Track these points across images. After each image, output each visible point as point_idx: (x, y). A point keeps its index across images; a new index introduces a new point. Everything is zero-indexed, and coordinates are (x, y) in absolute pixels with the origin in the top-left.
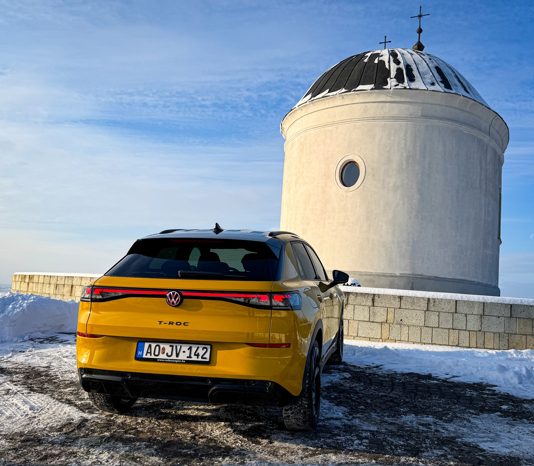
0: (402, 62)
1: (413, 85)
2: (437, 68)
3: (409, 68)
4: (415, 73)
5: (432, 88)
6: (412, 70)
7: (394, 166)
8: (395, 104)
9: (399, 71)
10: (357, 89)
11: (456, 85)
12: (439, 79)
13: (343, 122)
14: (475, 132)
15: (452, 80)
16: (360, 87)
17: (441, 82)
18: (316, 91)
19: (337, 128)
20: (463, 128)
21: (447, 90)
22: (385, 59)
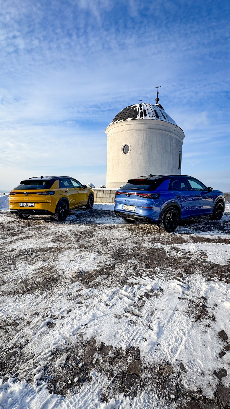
0: (143, 109)
1: (146, 118)
2: (155, 111)
3: (145, 111)
4: (147, 113)
5: (152, 118)
6: (146, 112)
7: (140, 146)
8: (140, 125)
9: (141, 112)
10: (127, 119)
11: (161, 117)
12: (155, 115)
13: (123, 131)
14: (168, 133)
15: (160, 115)
16: (128, 119)
17: (156, 116)
18: (115, 120)
19: (121, 133)
20: (163, 132)
21: (157, 119)
22: (137, 108)
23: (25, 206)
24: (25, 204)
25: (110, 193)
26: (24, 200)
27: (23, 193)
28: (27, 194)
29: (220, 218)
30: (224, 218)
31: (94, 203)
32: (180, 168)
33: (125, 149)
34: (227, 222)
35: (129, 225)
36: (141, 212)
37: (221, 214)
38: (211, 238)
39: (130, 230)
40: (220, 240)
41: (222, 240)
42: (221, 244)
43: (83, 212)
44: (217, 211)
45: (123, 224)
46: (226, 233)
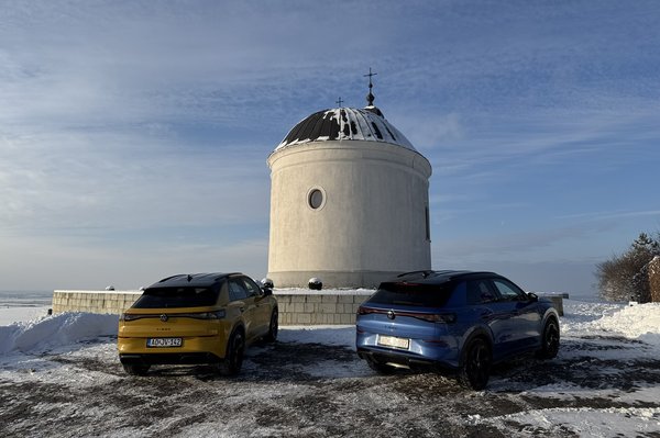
0: (349, 119)
1: (356, 137)
2: (373, 123)
3: (353, 124)
4: (358, 127)
5: (368, 139)
6: (355, 126)
8: (344, 150)
9: (346, 126)
10: (317, 140)
11: (386, 135)
12: (374, 131)
13: (309, 162)
14: (401, 167)
15: (383, 131)
16: (320, 138)
17: (375, 133)
18: (290, 139)
20: (392, 165)
21: (379, 140)
22: (337, 117)
23: (159, 345)
24: (159, 340)
26: (158, 331)
27: (157, 316)
28: (168, 317)
29: (555, 356)
30: (563, 354)
32: (428, 236)
33: (314, 199)
34: (572, 362)
35: (388, 378)
36: (420, 350)
37: (556, 344)
38: (562, 398)
39: (399, 390)
40: (580, 403)
41: (583, 400)
42: (585, 409)
44: (549, 340)
46: (583, 386)
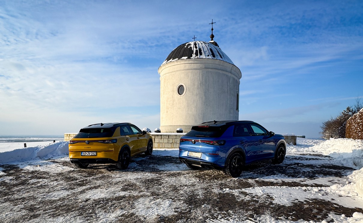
0: (198, 47)
1: (201, 57)
2: (211, 50)
3: (200, 50)
4: (202, 52)
5: (208, 57)
6: (201, 50)
7: (196, 86)
8: (195, 64)
9: (197, 51)
10: (182, 59)
11: (217, 55)
12: (211, 54)
13: (178, 71)
14: (224, 72)
15: (216, 53)
16: (183, 58)
17: (211, 55)
18: (168, 59)
19: (176, 73)
20: (220, 71)
21: (213, 58)
22: (192, 46)
23: (86, 155)
24: (86, 152)
25: (168, 138)
26: (85, 148)
27: (84, 141)
29: (281, 162)
30: (286, 162)
31: (153, 149)
32: (237, 108)
33: (180, 89)
34: (289, 165)
35: (194, 171)
36: (207, 159)
37: (283, 157)
38: (275, 181)
39: (196, 176)
40: (284, 184)
41: (286, 183)
42: (284, 187)
43: (144, 159)
44: (279, 155)
45: (188, 170)
46: (289, 176)
